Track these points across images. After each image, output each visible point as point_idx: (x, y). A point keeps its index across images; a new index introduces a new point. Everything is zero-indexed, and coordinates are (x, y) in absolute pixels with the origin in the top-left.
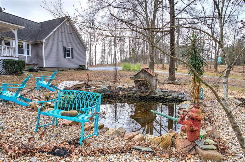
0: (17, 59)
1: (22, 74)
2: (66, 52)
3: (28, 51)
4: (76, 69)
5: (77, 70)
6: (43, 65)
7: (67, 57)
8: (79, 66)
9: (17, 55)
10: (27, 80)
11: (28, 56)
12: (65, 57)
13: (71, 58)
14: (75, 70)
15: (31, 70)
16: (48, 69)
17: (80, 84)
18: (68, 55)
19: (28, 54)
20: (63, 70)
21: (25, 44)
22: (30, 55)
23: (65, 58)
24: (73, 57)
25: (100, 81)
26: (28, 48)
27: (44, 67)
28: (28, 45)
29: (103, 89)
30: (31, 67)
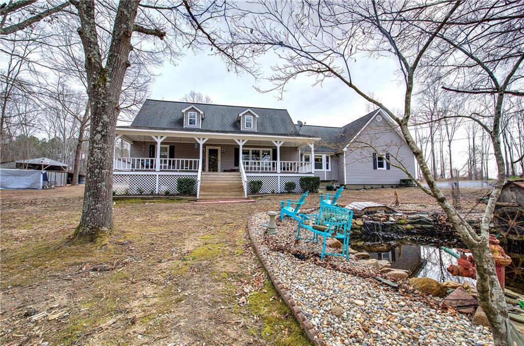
0: (313, 175)
1: (316, 192)
2: (377, 161)
3: (327, 165)
4: (394, 186)
5: (397, 187)
6: (344, 182)
7: (379, 167)
8: (401, 180)
9: (313, 170)
10: (305, 196)
11: (327, 170)
12: (375, 168)
13: (385, 168)
14: (392, 187)
15: (329, 189)
16: (350, 187)
17: (376, 207)
18: (381, 165)
19: (327, 168)
20: (372, 188)
21: (324, 157)
22: (330, 170)
23: (375, 170)
24: (388, 168)
25: (420, 205)
26: (327, 161)
27: (346, 184)
28: (327, 158)
29: (419, 218)
30: (329, 184)
